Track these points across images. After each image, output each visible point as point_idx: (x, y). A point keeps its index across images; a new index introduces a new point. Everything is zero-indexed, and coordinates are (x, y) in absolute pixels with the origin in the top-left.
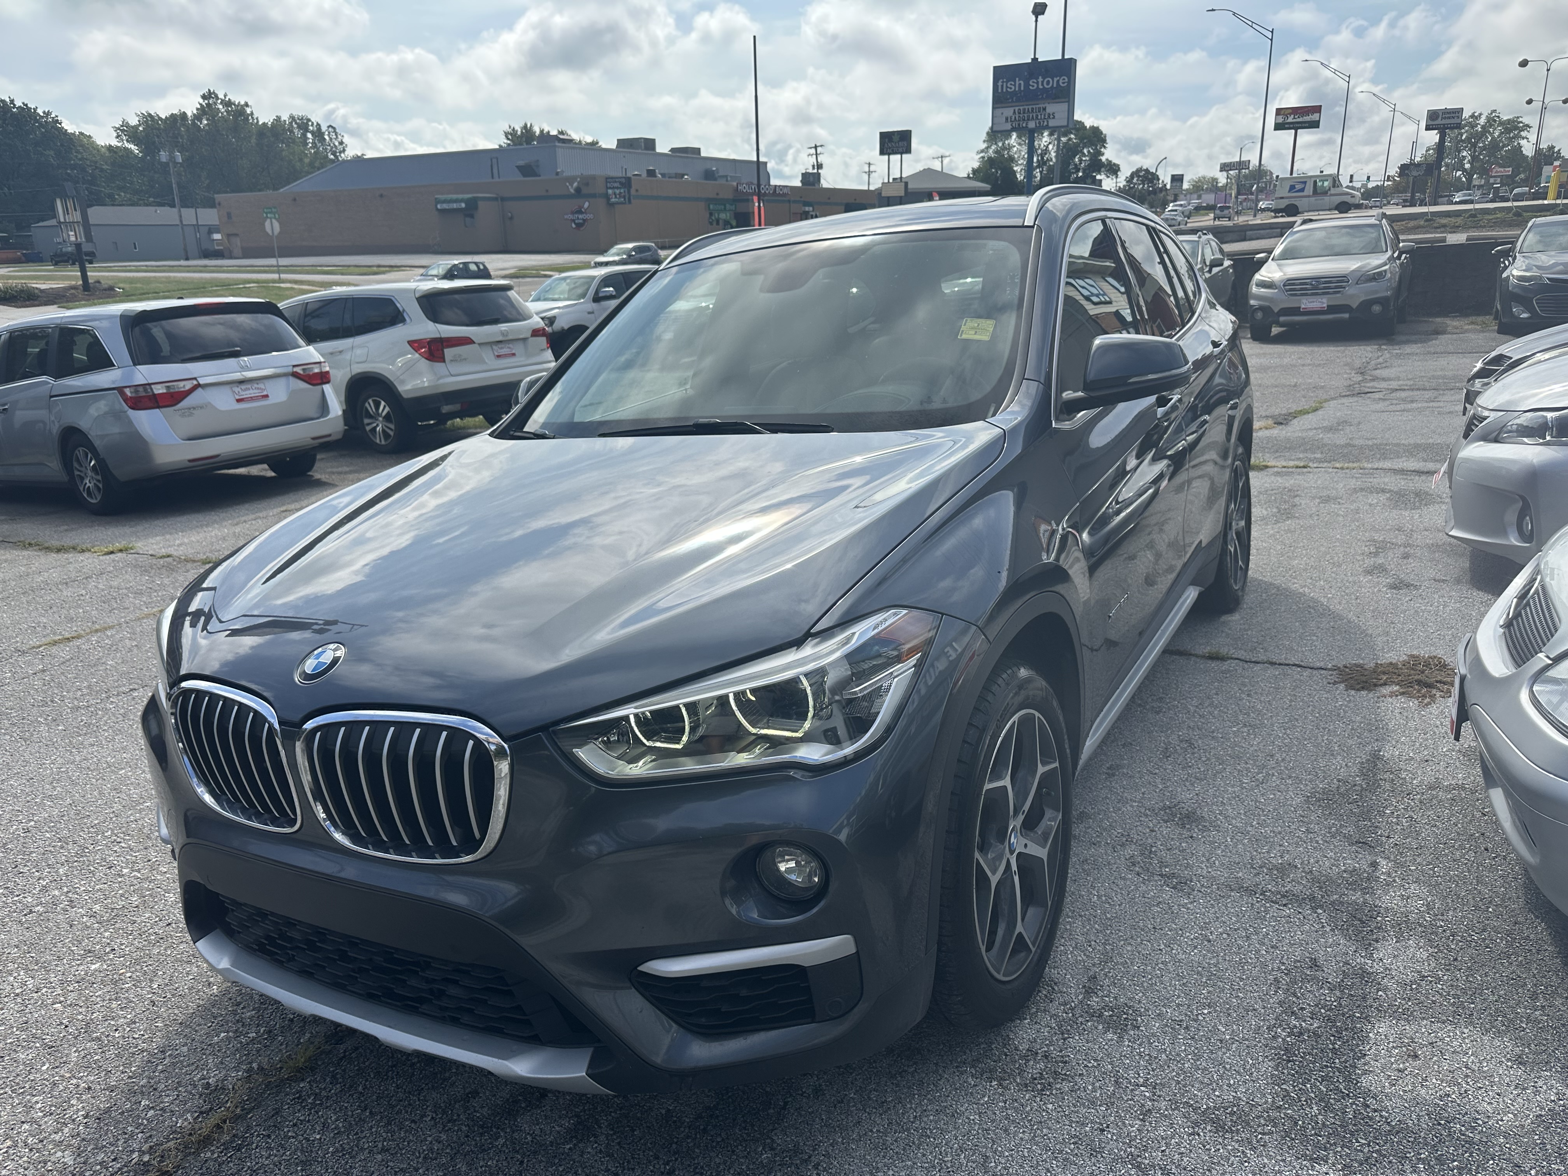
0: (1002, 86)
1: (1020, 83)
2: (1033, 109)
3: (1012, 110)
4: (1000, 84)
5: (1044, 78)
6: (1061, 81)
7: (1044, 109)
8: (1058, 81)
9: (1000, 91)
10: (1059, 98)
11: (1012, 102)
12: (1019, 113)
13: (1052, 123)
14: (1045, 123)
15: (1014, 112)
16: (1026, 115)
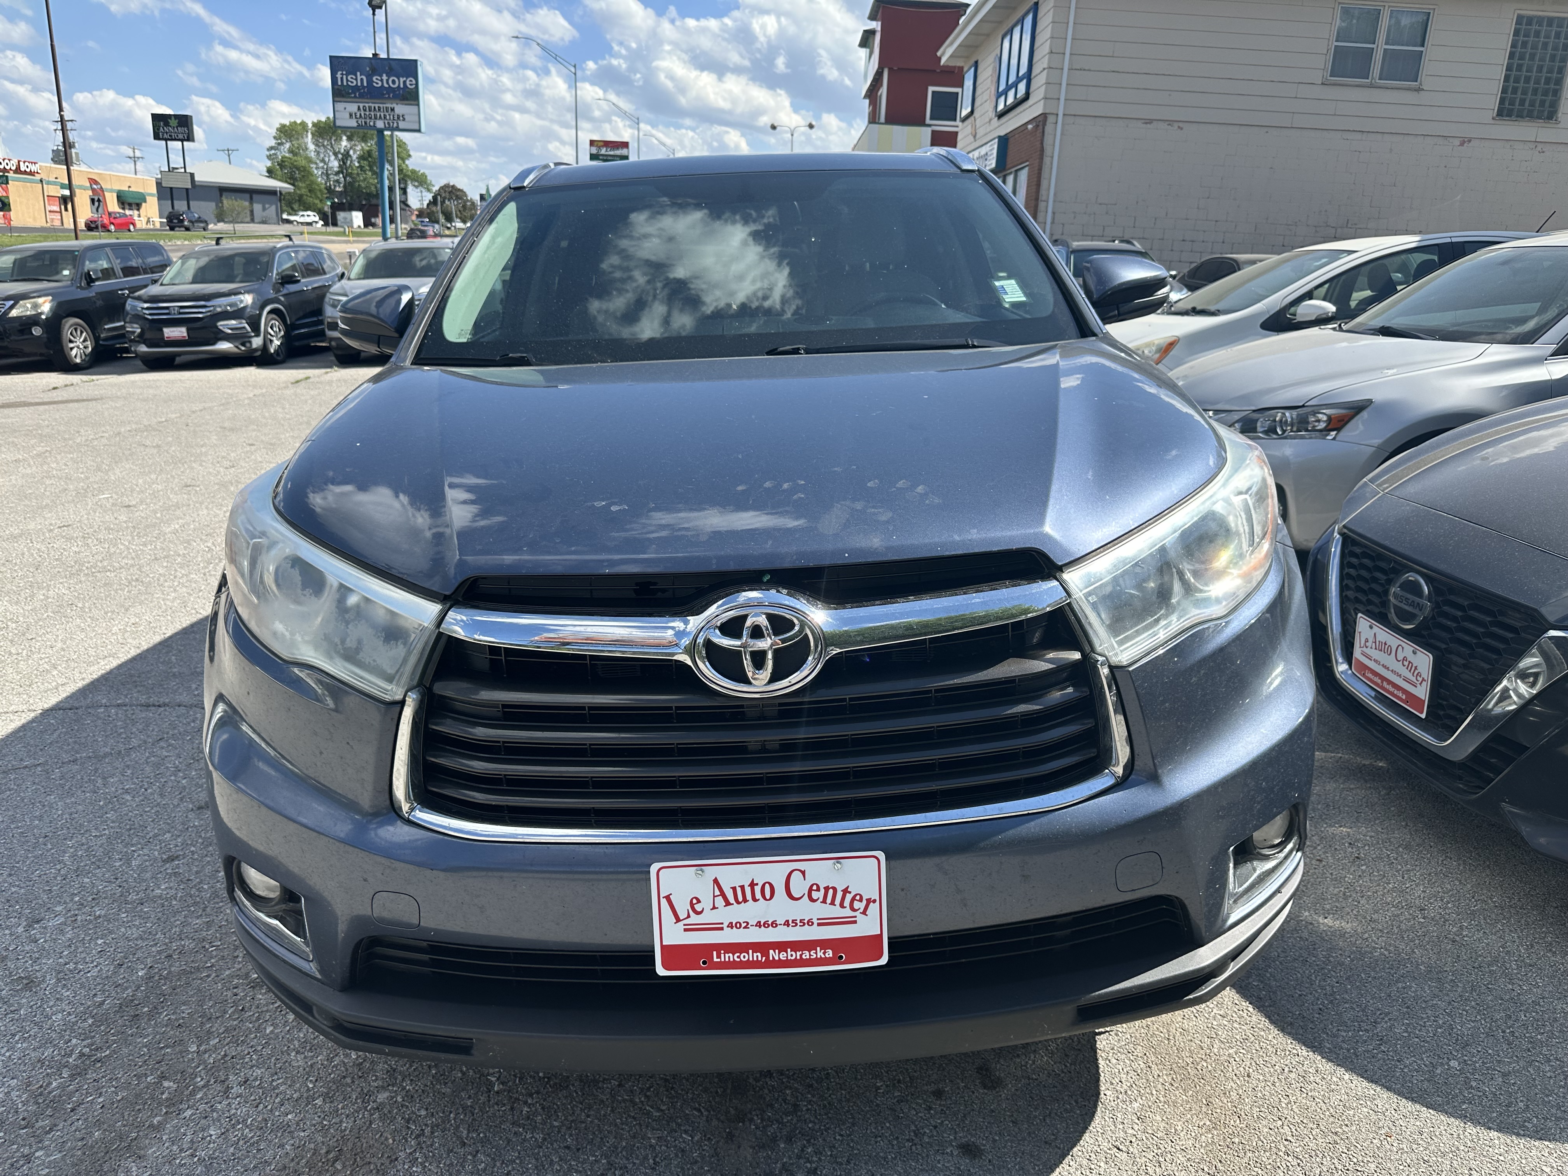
0: (342, 78)
1: (360, 79)
2: (379, 108)
3: (355, 106)
4: (339, 76)
5: (389, 76)
6: (408, 83)
7: (393, 110)
8: (405, 82)
9: (340, 83)
10: (407, 100)
11: (355, 97)
12: (365, 110)
13: (402, 125)
14: (395, 125)
15: (359, 108)
16: (372, 114)
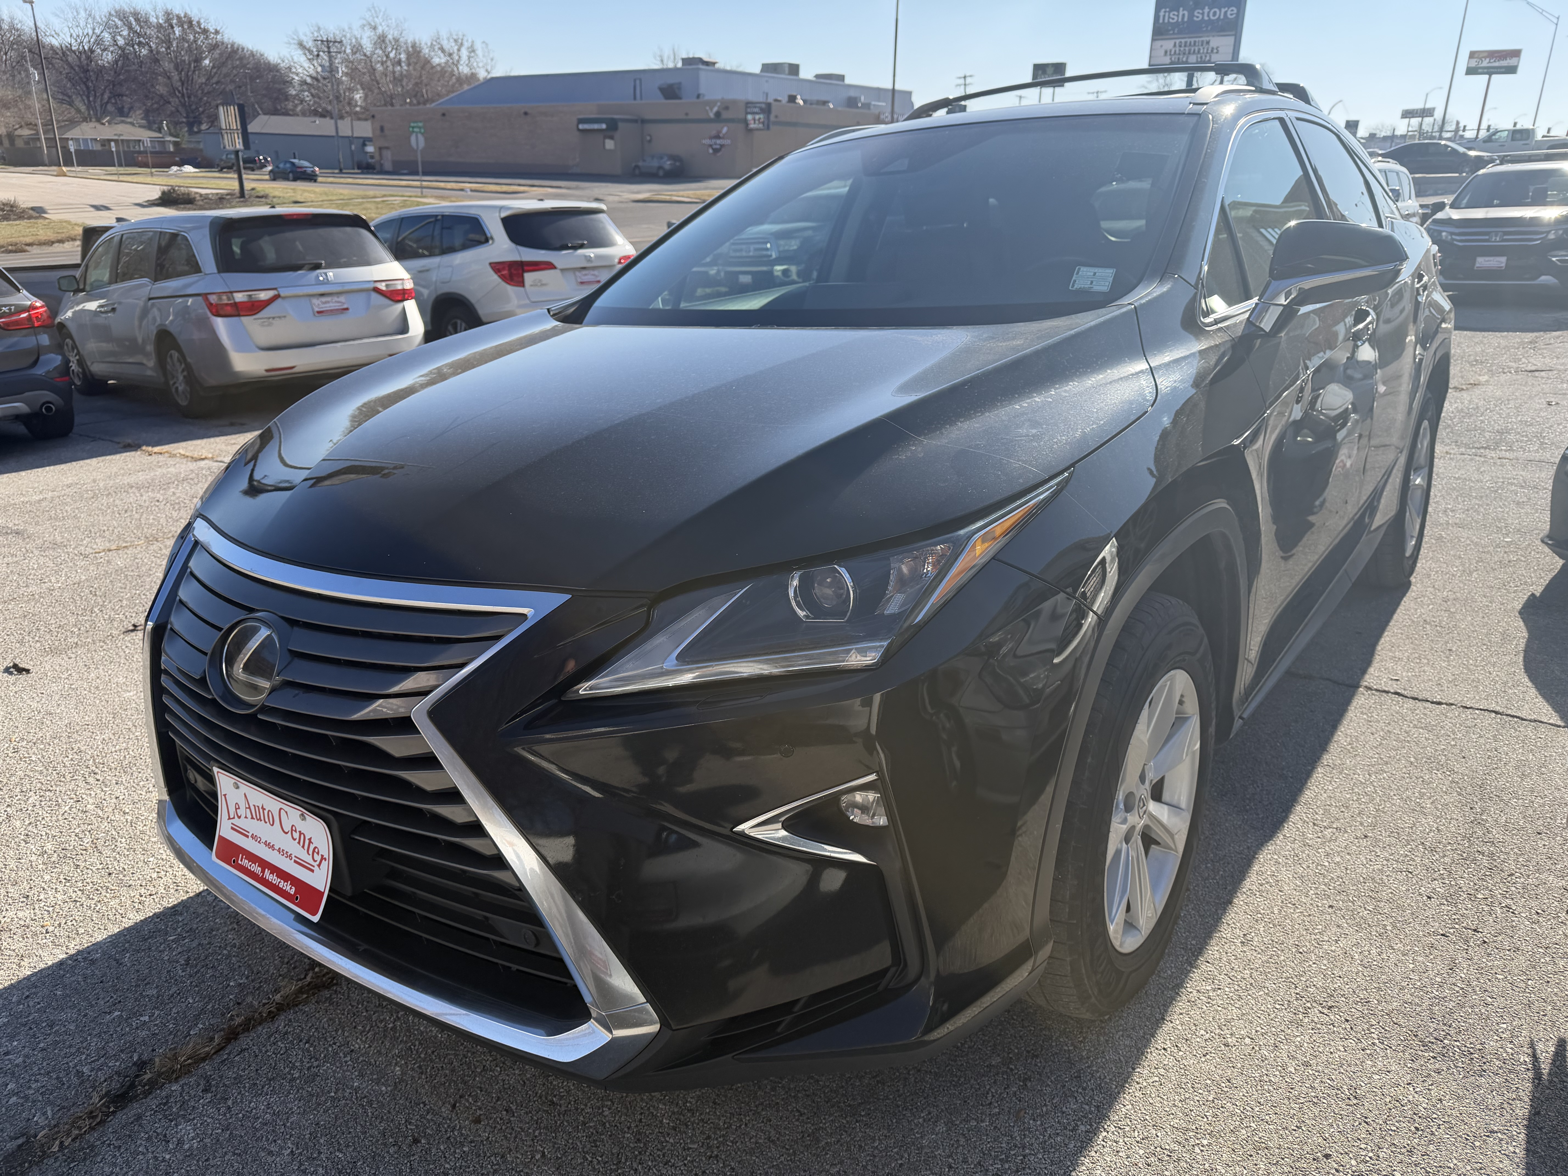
0: (1164, 16)
1: (1183, 15)
2: (1195, 42)
3: (1172, 43)
4: (1162, 14)
5: (1210, 8)
6: (1229, 13)
7: (1208, 43)
8: (1226, 13)
9: (1161, 21)
10: (1225, 31)
11: (1174, 34)
12: (1180, 46)
13: (1215, 58)
14: (1208, 58)
15: (1175, 45)
16: (1187, 49)
